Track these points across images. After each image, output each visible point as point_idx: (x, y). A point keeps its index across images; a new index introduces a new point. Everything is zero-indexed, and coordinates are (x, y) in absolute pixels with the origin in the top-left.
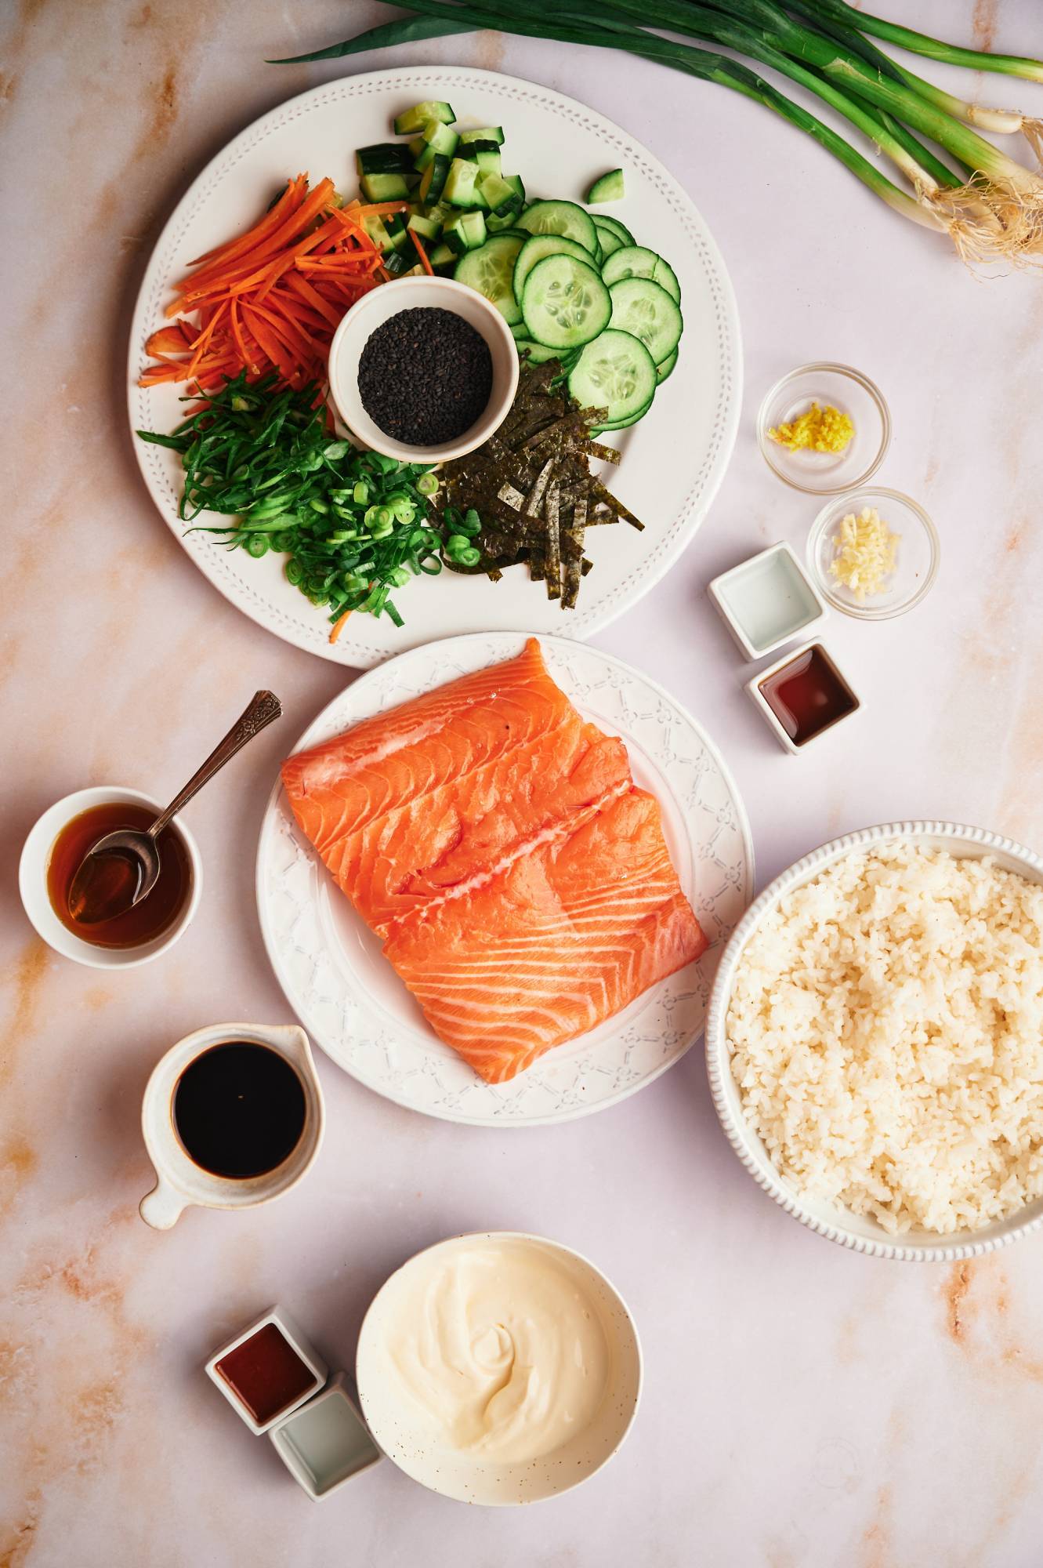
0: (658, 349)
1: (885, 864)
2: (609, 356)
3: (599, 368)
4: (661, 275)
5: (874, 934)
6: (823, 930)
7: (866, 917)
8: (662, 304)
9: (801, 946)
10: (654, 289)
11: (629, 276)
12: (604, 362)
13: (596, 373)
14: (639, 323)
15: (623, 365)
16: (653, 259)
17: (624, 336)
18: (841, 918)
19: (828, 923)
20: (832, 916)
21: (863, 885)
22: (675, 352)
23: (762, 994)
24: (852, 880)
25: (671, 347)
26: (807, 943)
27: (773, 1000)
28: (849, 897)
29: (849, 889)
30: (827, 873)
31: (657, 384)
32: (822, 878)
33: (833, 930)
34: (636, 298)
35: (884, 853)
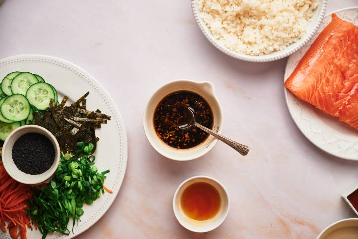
0: (34, 81)
1: (204, 6)
2: (34, 96)
3: (38, 100)
4: (11, 77)
5: (226, 10)
6: (225, 26)
7: (221, 12)
8: (20, 78)
9: (230, 32)
10: (15, 79)
11: (10, 87)
12: (36, 98)
13: (39, 101)
14: (25, 85)
15: (37, 92)
16: (6, 79)
17: (29, 91)
18: (221, 20)
19: (222, 24)
20: (220, 22)
21: (211, 14)
22: (35, 76)
23: (244, 45)
24: (209, 17)
25: (34, 77)
26: (229, 31)
27: (246, 41)
28: (214, 18)
29: (212, 17)
30: (207, 24)
31: (45, 82)
32: (208, 26)
33: (225, 22)
34: (17, 85)
35: (201, 7)
